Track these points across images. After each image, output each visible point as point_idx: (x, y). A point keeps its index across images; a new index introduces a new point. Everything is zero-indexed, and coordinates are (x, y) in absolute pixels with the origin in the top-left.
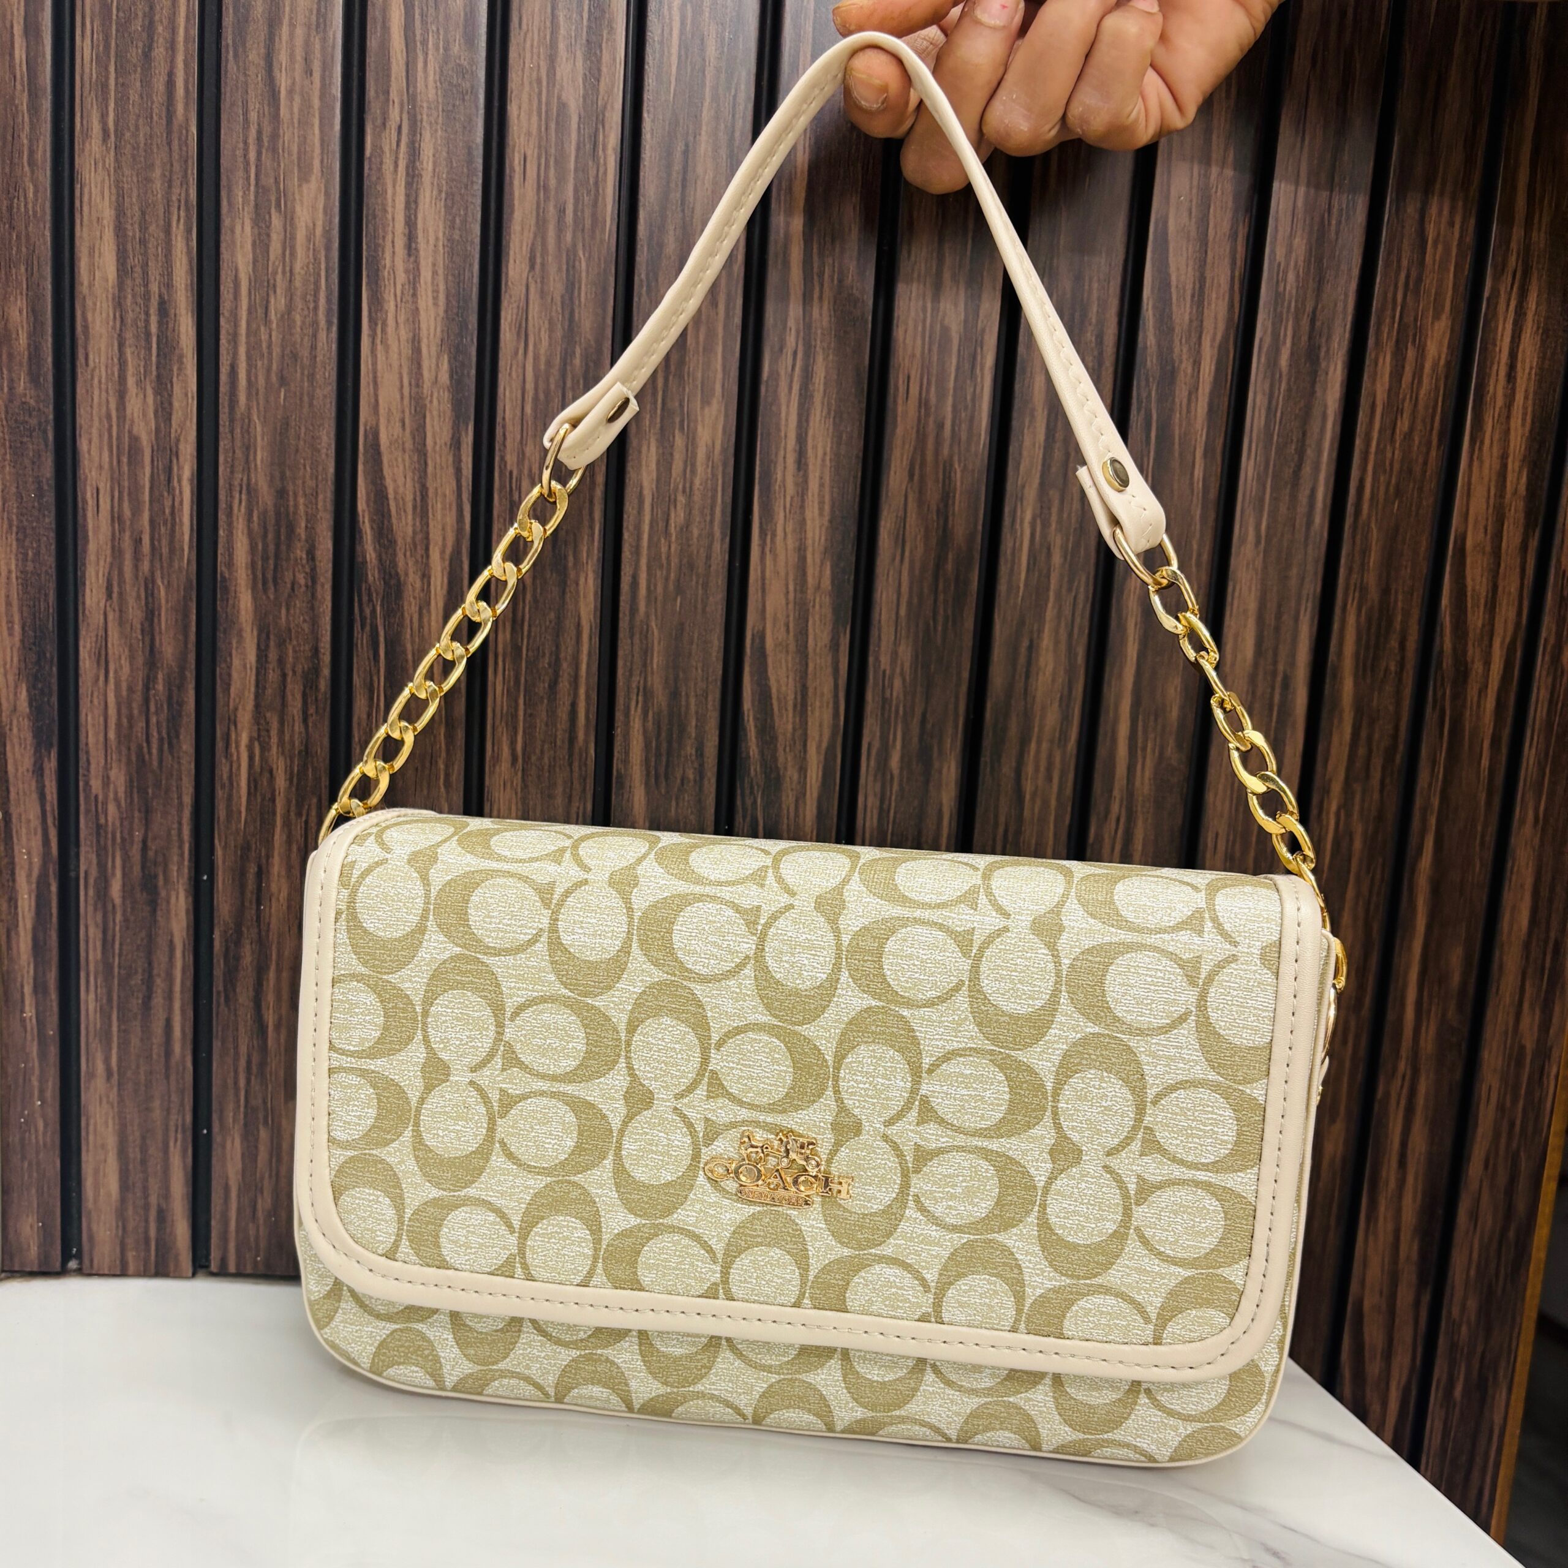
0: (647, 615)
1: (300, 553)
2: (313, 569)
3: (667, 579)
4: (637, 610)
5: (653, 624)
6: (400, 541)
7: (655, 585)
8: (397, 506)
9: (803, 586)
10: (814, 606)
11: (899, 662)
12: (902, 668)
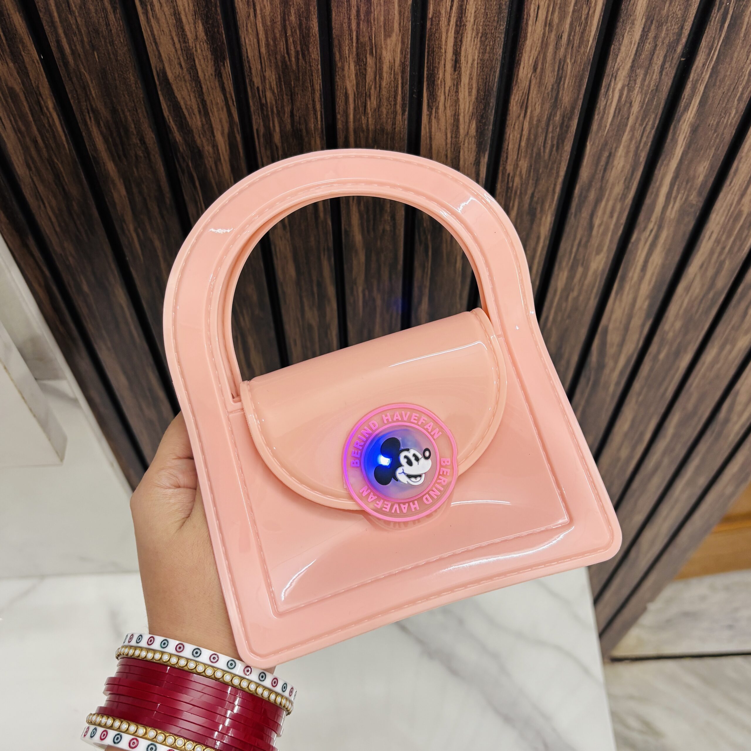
1: (135, 140)
2: (146, 148)
6: (194, 130)
8: (188, 111)
9: (457, 135)
10: (464, 144)
11: (519, 169)
12: (521, 172)
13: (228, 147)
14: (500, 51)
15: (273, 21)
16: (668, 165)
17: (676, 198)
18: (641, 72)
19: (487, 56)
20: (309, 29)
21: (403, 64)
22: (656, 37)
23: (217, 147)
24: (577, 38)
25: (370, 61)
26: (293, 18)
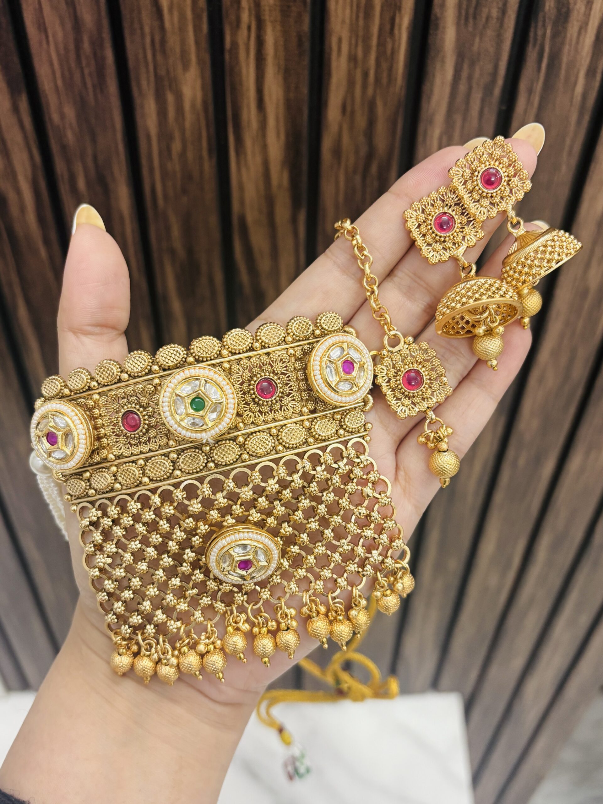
14: (305, 90)
15: (66, 49)
18: (458, 118)
19: (292, 95)
20: (103, 58)
21: (205, 103)
22: (470, 78)
24: (385, 75)
25: (170, 98)
26: (86, 46)
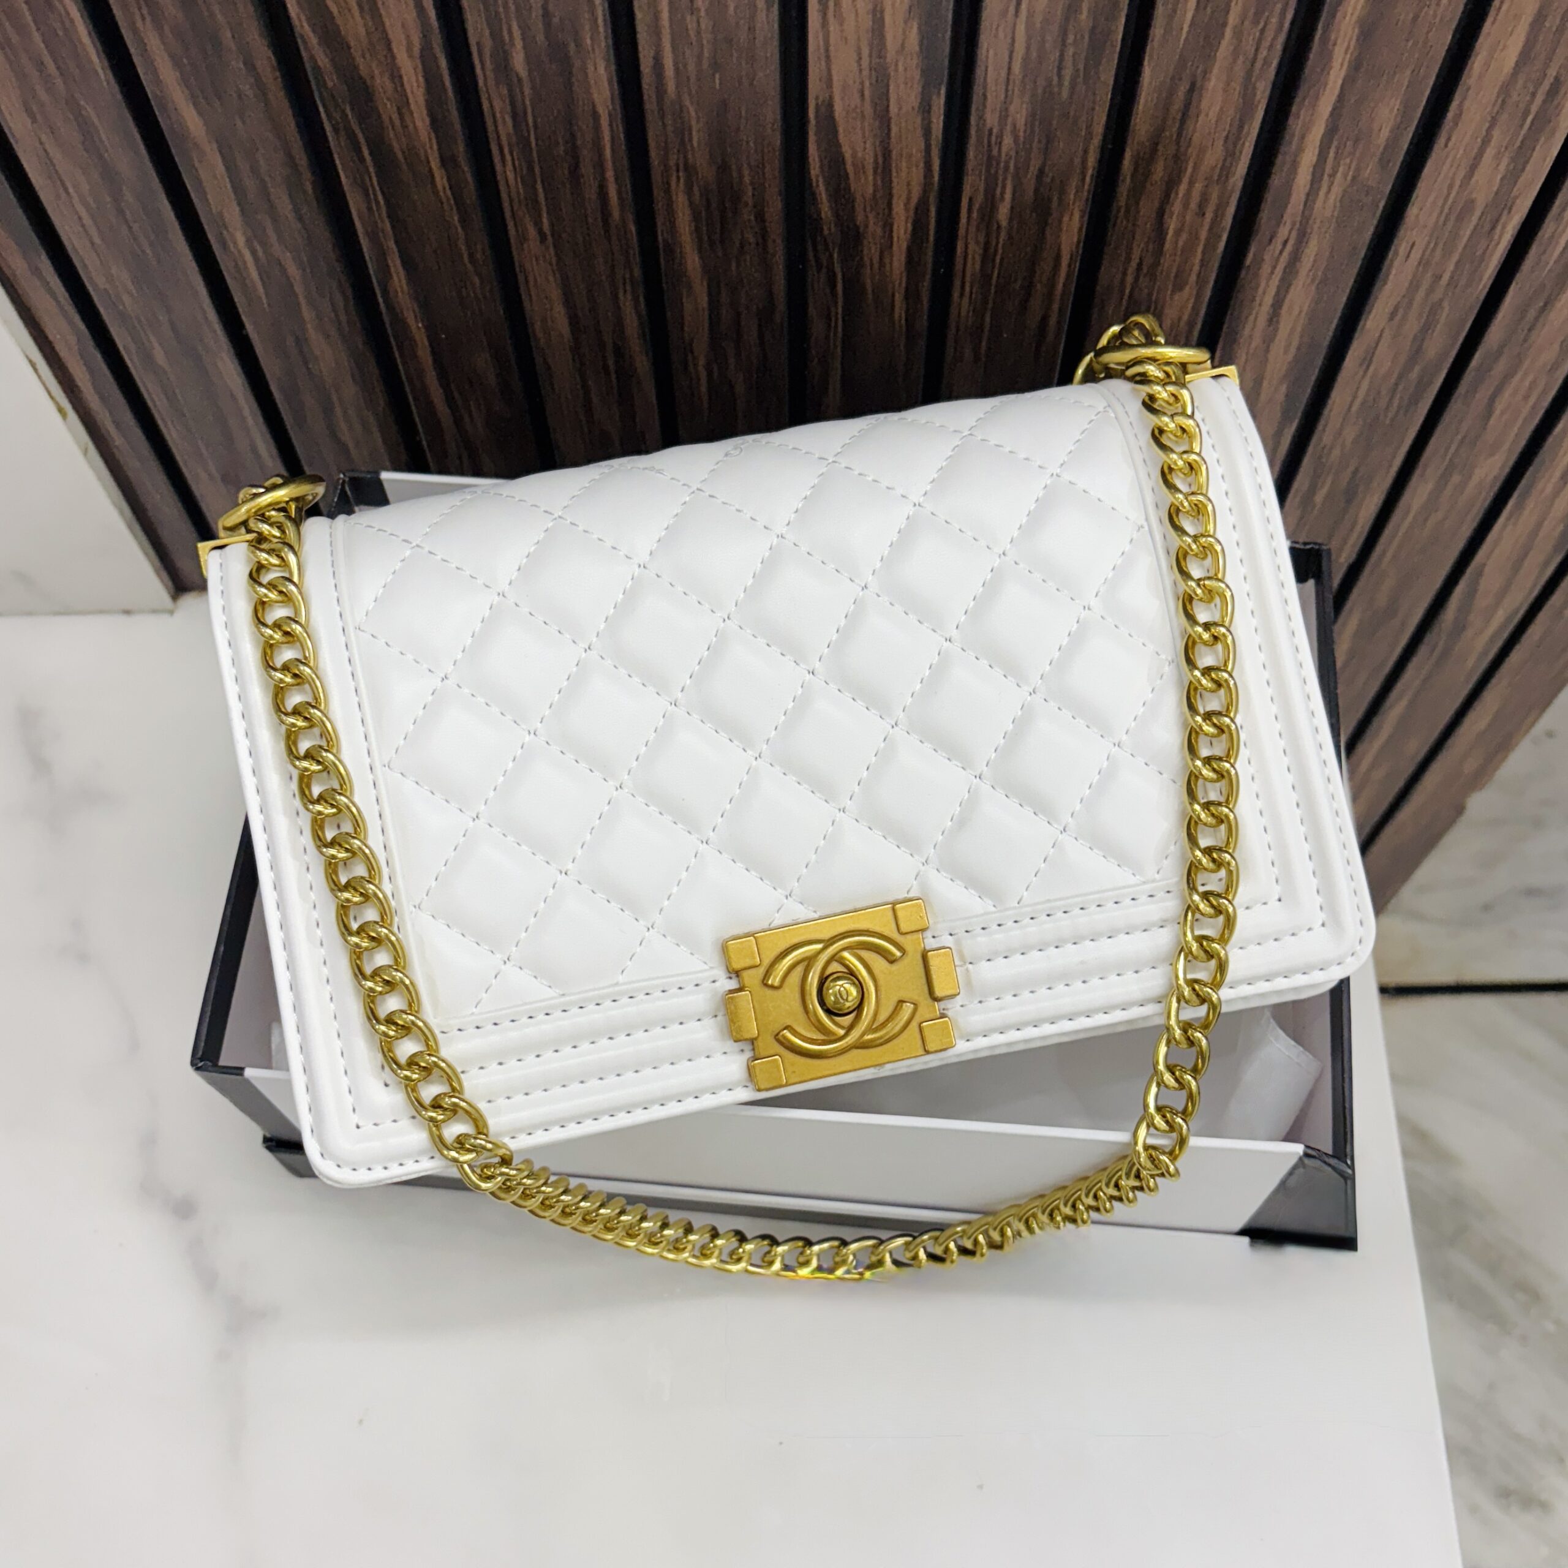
0: (679, 95)
1: (237, 64)
2: (259, 79)
3: (700, 57)
4: (665, 92)
5: (687, 103)
6: (352, 44)
7: (685, 66)
9: (880, 51)
10: (896, 70)
11: (1010, 120)
12: (1014, 126)
13: (421, 79)
16: (1314, 106)
17: (1332, 176)
23: (401, 77)
